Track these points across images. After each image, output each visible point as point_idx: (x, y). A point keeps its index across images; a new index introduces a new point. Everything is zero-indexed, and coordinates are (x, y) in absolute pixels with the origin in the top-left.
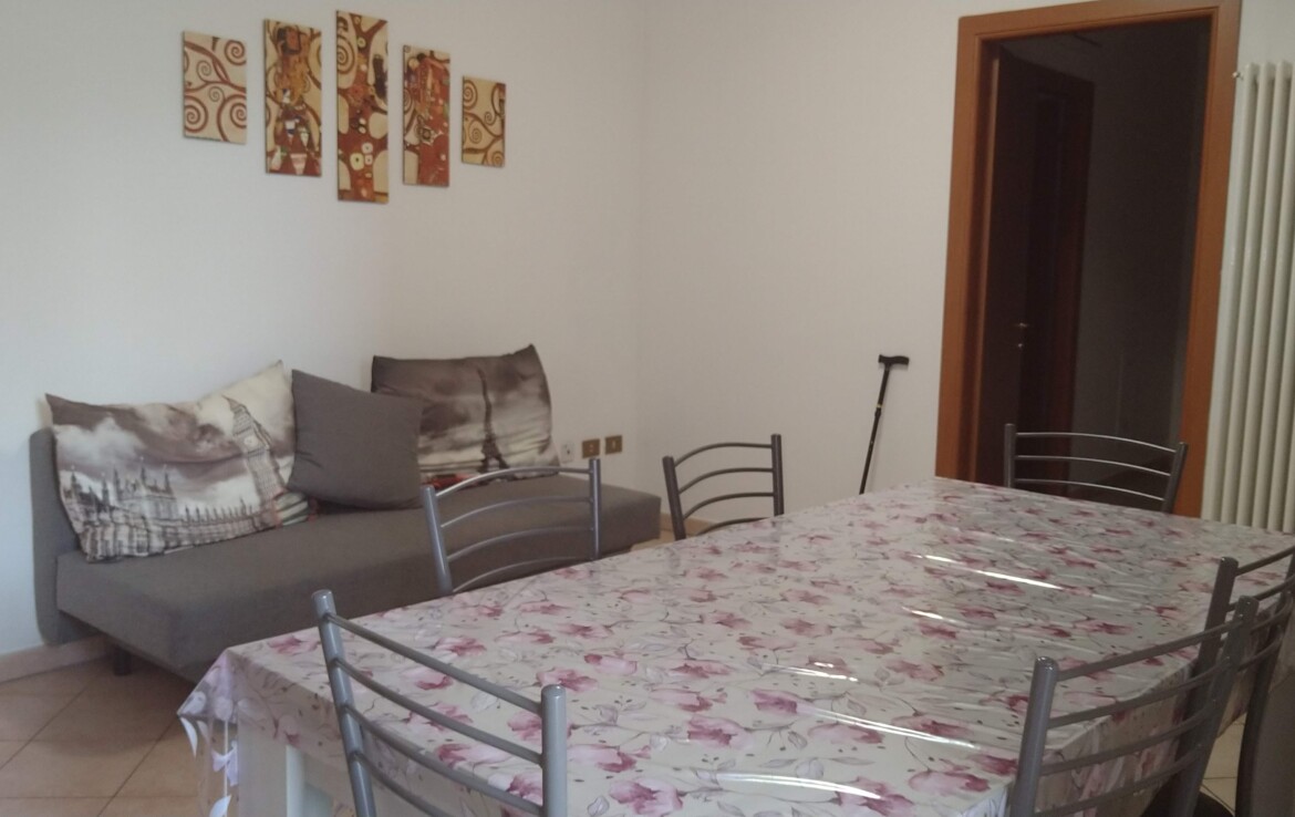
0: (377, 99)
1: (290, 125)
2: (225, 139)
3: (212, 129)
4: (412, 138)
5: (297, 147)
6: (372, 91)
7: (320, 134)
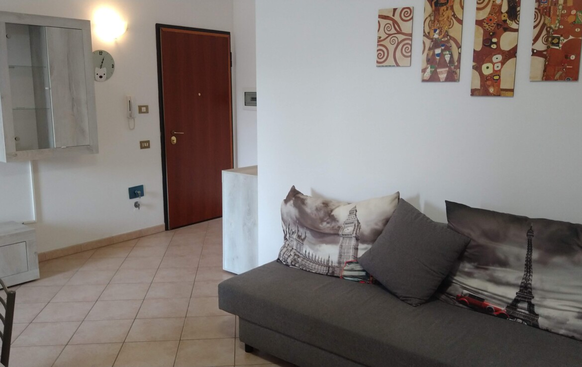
0: (509, 22)
1: (438, 51)
2: (398, 65)
3: (390, 60)
4: (540, 46)
5: (443, 64)
6: (504, 17)
7: (460, 54)
